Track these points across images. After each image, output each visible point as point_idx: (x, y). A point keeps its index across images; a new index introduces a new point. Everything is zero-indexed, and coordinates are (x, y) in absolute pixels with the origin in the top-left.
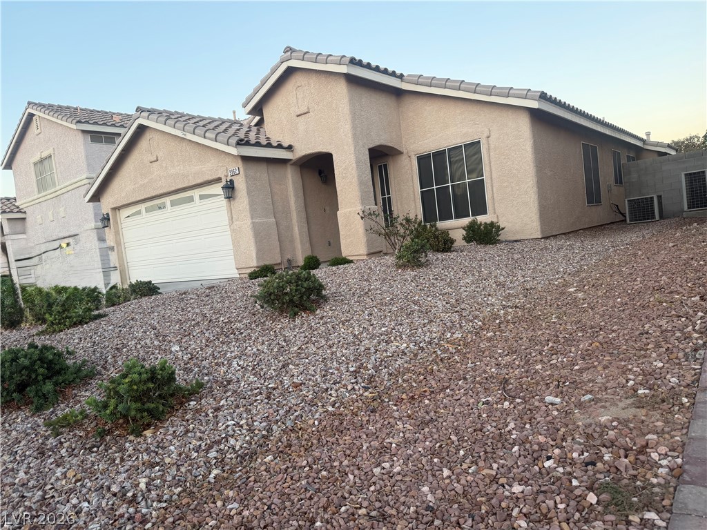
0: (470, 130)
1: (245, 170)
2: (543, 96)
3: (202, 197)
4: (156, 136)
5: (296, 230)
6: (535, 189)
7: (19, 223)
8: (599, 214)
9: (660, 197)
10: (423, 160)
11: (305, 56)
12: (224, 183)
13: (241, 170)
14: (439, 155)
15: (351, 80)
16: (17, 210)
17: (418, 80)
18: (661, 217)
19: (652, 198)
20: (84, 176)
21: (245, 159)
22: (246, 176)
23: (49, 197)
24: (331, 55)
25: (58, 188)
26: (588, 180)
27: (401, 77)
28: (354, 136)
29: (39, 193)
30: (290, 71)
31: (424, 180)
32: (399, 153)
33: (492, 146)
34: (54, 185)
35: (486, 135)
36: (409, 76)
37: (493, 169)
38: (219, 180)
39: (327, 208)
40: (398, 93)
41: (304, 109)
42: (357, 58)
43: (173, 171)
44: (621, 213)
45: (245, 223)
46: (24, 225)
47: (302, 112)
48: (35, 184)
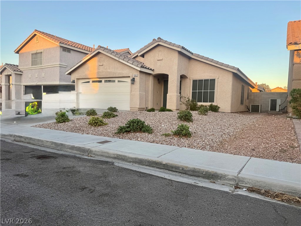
0: (213, 75)
1: (140, 75)
2: (238, 70)
3: (119, 81)
4: (104, 57)
5: (150, 98)
6: (231, 97)
7: (19, 75)
8: (243, 108)
9: (261, 105)
10: (195, 82)
11: (166, 42)
12: (131, 78)
13: (139, 75)
14: (201, 81)
15: (180, 53)
16: (19, 71)
17: (198, 56)
18: (261, 112)
19: (259, 105)
20: (59, 63)
21: (141, 72)
22: (140, 78)
23: (37, 68)
24: (175, 44)
25: (43, 65)
26: (242, 96)
27: (192, 54)
28: (178, 70)
29: (32, 65)
30: (158, 45)
31: (194, 88)
32: (187, 78)
33: (219, 81)
34: (41, 64)
35: (218, 77)
36: (195, 54)
37: (218, 89)
38: (129, 77)
39: (158, 92)
40: (190, 58)
41: (161, 59)
42: (184, 47)
43: (109, 70)
44: (248, 109)
45: (137, 93)
46: (21, 77)
47: (160, 59)
48: (31, 62)
